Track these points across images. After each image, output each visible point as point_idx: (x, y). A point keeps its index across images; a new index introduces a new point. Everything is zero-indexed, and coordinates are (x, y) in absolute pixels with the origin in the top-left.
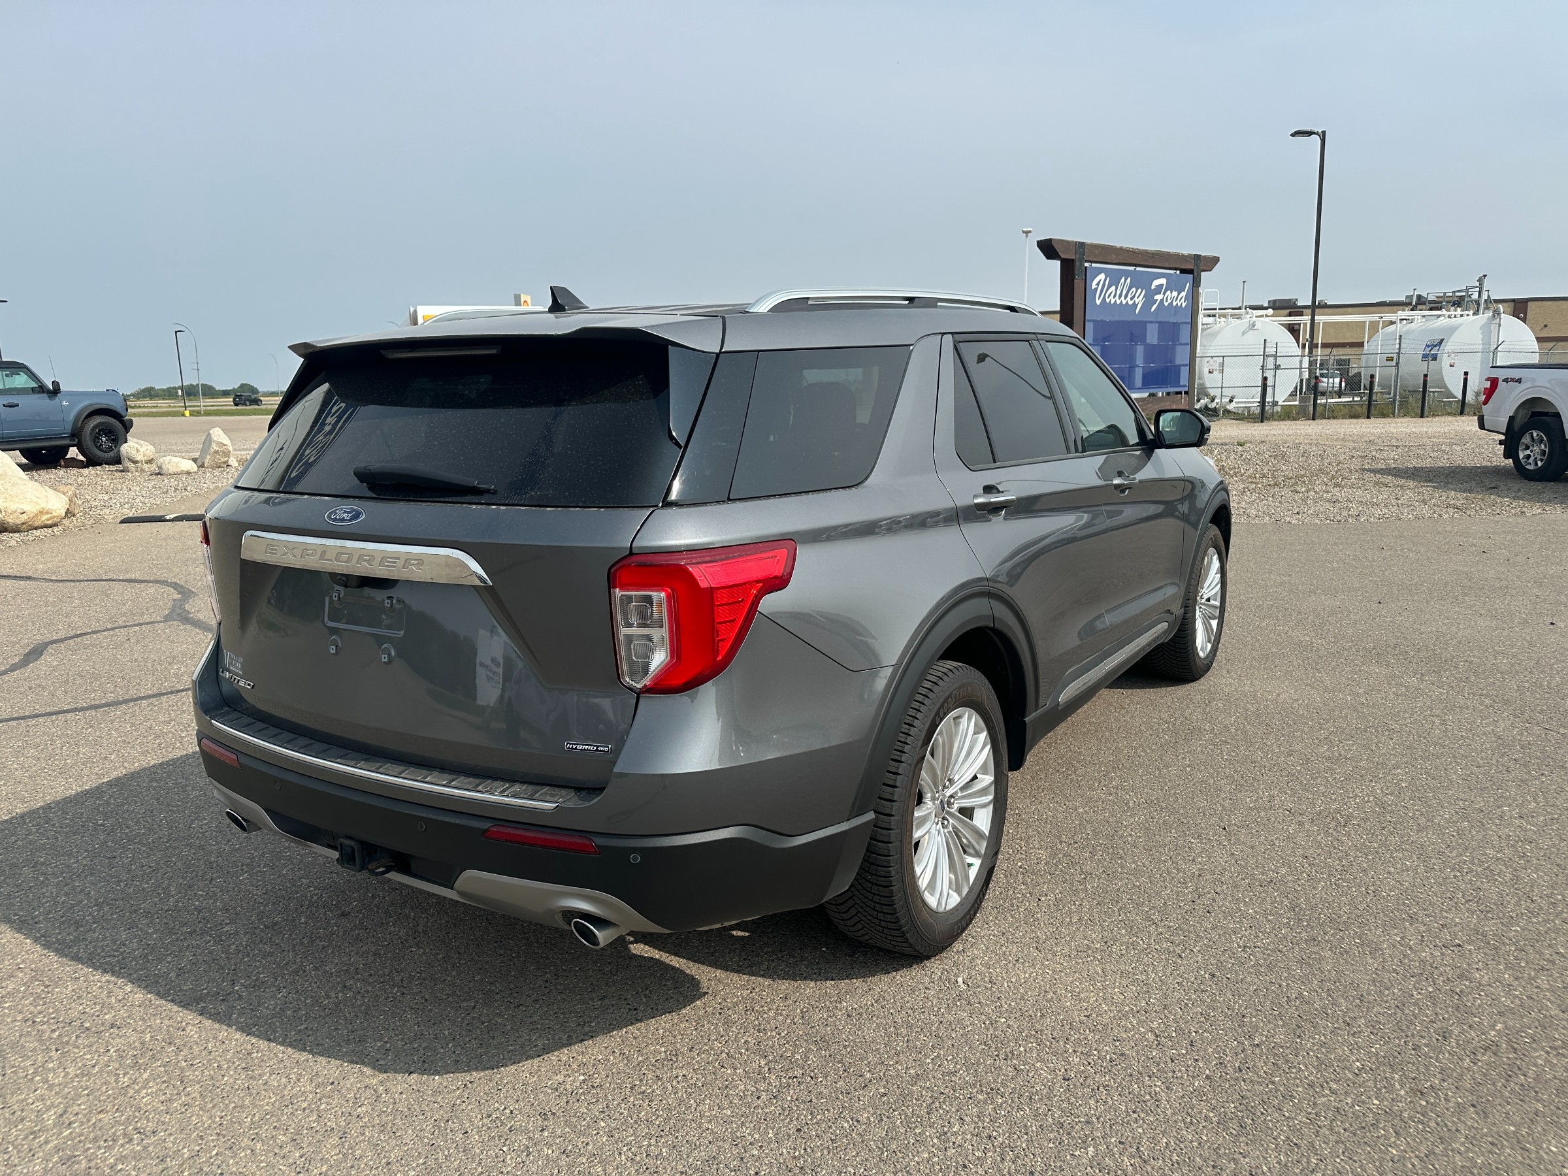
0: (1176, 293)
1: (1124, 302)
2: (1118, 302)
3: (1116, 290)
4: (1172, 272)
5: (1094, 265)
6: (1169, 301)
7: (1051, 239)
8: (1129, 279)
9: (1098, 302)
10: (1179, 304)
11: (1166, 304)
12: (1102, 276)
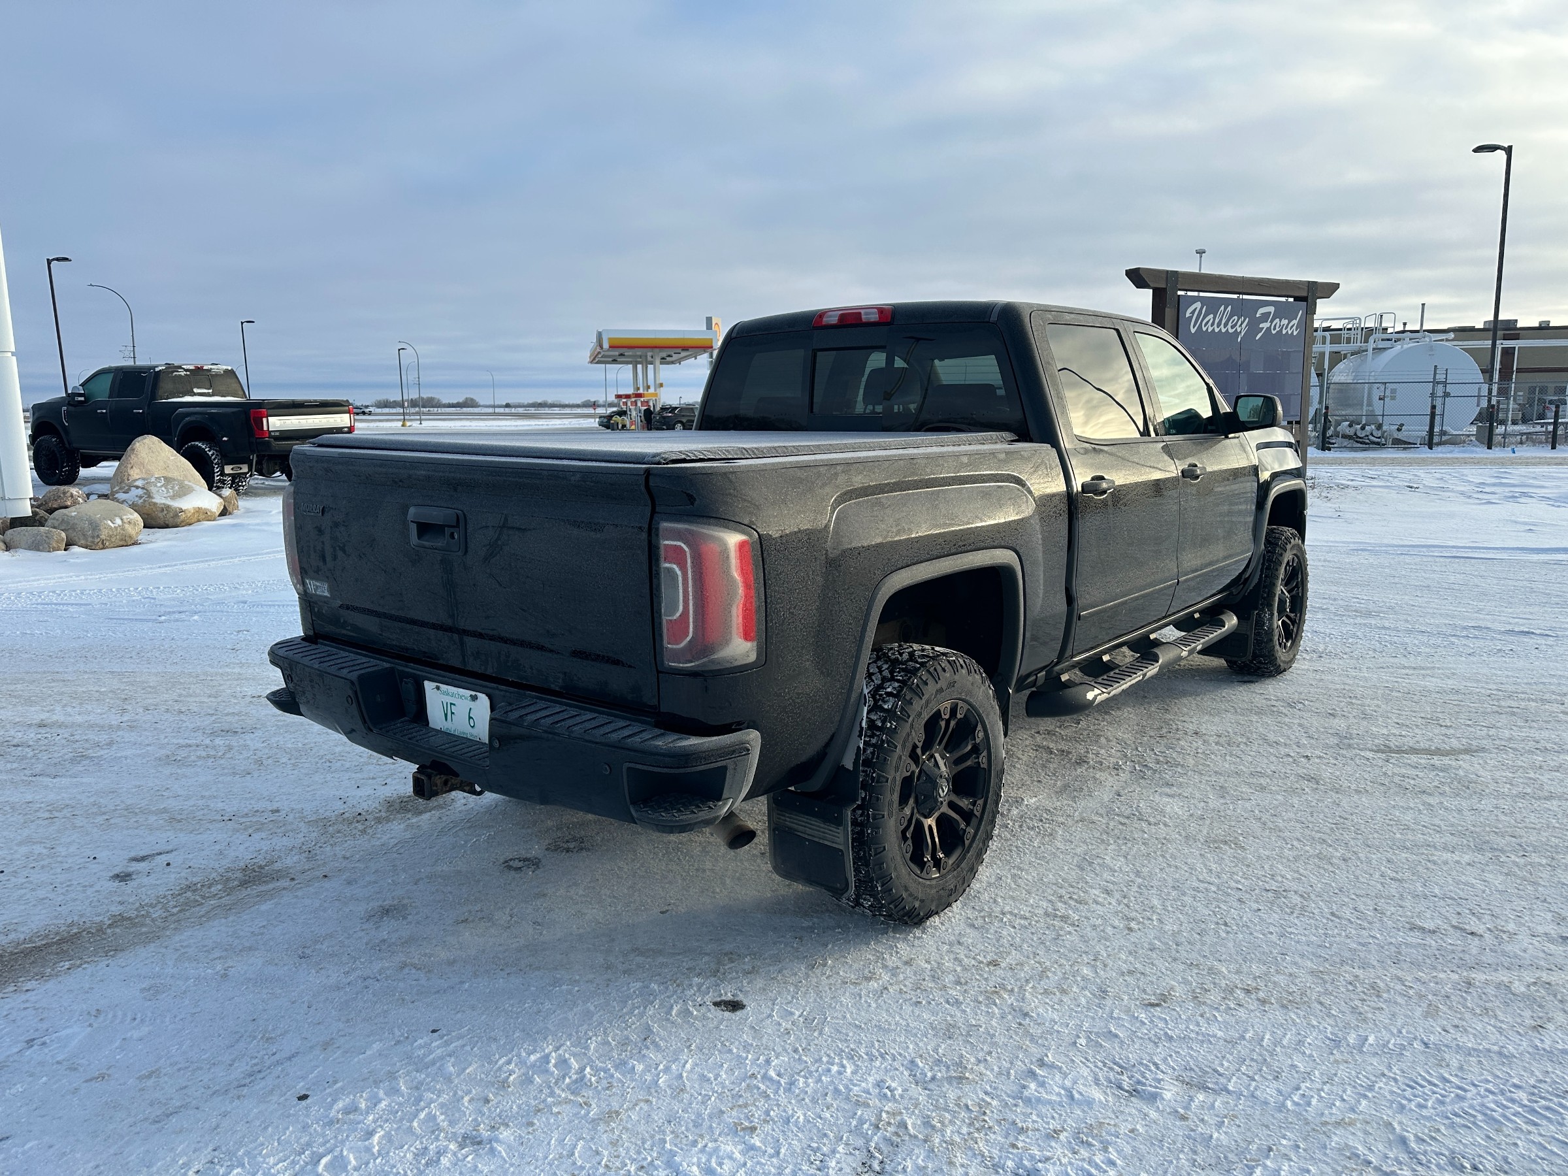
0: (1285, 322)
1: (1224, 330)
2: (1217, 330)
3: (1214, 318)
4: (1283, 299)
5: (1190, 293)
6: (1277, 329)
7: (1138, 269)
8: (1229, 308)
9: (1193, 331)
10: (1290, 332)
11: (1274, 332)
12: (1198, 305)
